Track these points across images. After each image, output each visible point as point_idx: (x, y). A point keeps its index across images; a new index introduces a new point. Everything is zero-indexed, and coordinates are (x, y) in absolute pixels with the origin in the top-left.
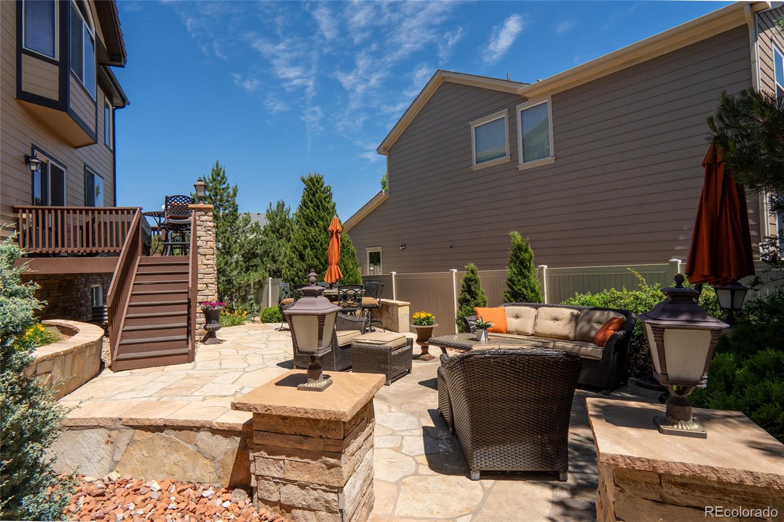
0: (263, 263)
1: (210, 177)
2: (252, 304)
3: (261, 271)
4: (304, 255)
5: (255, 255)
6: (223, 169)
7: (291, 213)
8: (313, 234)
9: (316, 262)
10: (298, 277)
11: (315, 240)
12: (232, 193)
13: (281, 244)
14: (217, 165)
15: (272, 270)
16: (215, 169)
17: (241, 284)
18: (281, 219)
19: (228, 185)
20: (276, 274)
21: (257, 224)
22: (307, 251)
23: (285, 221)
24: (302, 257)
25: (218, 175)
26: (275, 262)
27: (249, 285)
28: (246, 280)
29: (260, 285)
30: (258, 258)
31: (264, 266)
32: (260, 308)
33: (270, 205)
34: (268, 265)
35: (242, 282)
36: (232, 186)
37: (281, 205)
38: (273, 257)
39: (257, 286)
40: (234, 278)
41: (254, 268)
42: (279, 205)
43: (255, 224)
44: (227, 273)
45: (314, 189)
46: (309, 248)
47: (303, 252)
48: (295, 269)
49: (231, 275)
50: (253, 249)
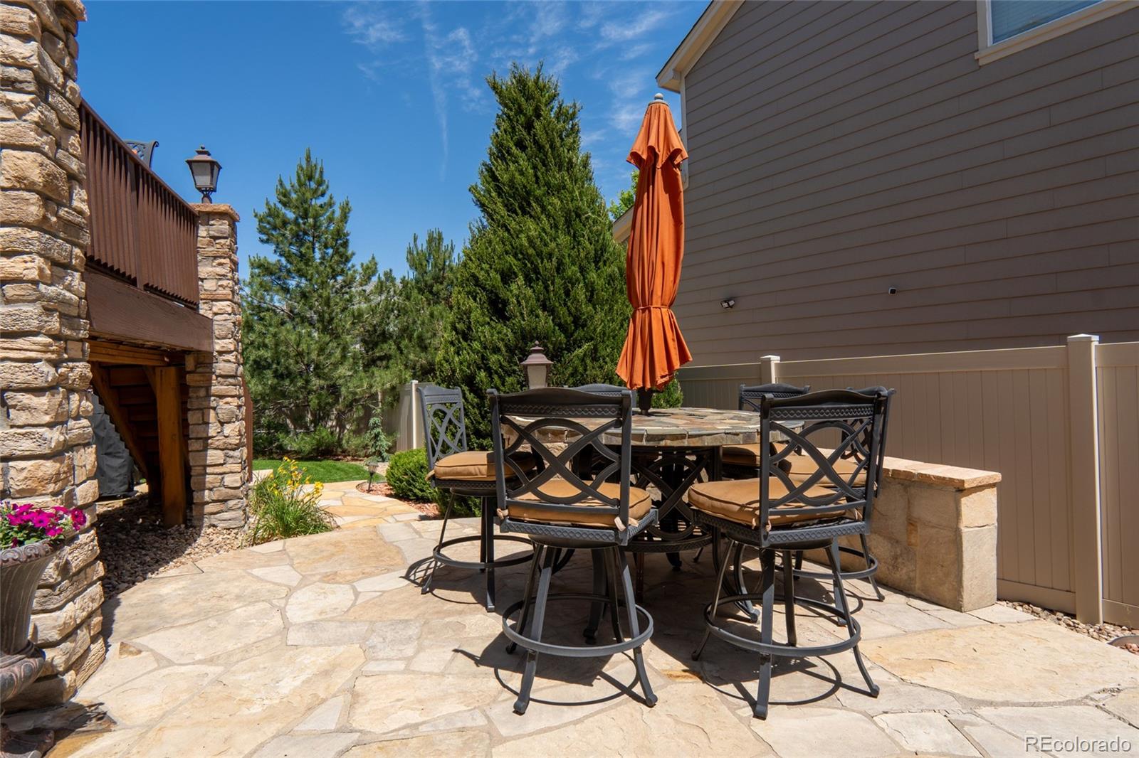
0: (402, 353)
1: (295, 182)
2: (377, 436)
3: (397, 366)
4: (505, 303)
5: (385, 337)
6: (319, 167)
7: (455, 256)
8: (532, 233)
9: (544, 322)
10: (488, 370)
11: (539, 254)
12: (338, 214)
13: (436, 313)
14: (308, 159)
15: (418, 365)
16: (305, 166)
17: (355, 394)
18: (435, 265)
19: (331, 198)
20: (426, 373)
21: (389, 276)
22: (514, 287)
23: (443, 269)
24: (498, 308)
25: (311, 177)
26: (424, 348)
27: (373, 397)
28: (365, 385)
29: (396, 396)
30: (391, 342)
31: (403, 358)
32: (395, 443)
33: (415, 240)
34: (412, 356)
35: (358, 390)
36: (339, 202)
37: (435, 240)
38: (420, 338)
39: (389, 399)
40: (341, 381)
41: (384, 363)
42: (431, 240)
43: (386, 274)
44: (326, 370)
45: (529, 110)
46: (521, 280)
47: (503, 293)
48: (476, 345)
49: (336, 374)
50: (380, 324)
